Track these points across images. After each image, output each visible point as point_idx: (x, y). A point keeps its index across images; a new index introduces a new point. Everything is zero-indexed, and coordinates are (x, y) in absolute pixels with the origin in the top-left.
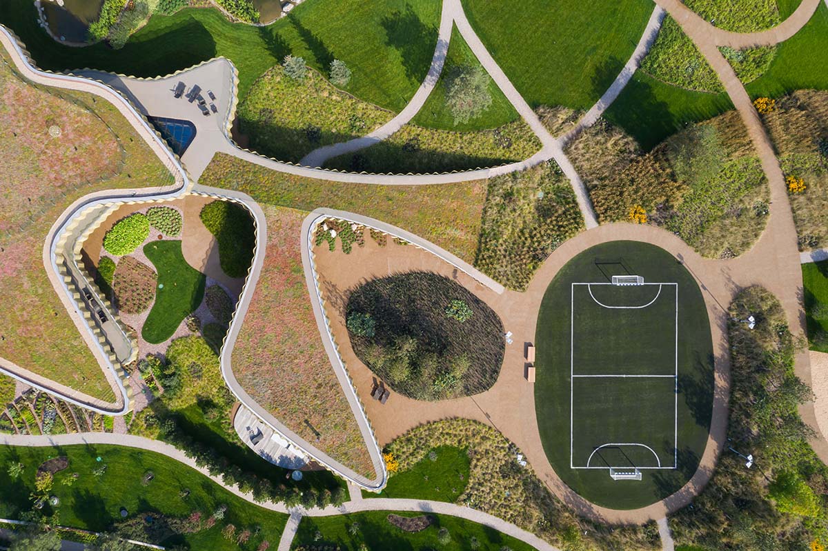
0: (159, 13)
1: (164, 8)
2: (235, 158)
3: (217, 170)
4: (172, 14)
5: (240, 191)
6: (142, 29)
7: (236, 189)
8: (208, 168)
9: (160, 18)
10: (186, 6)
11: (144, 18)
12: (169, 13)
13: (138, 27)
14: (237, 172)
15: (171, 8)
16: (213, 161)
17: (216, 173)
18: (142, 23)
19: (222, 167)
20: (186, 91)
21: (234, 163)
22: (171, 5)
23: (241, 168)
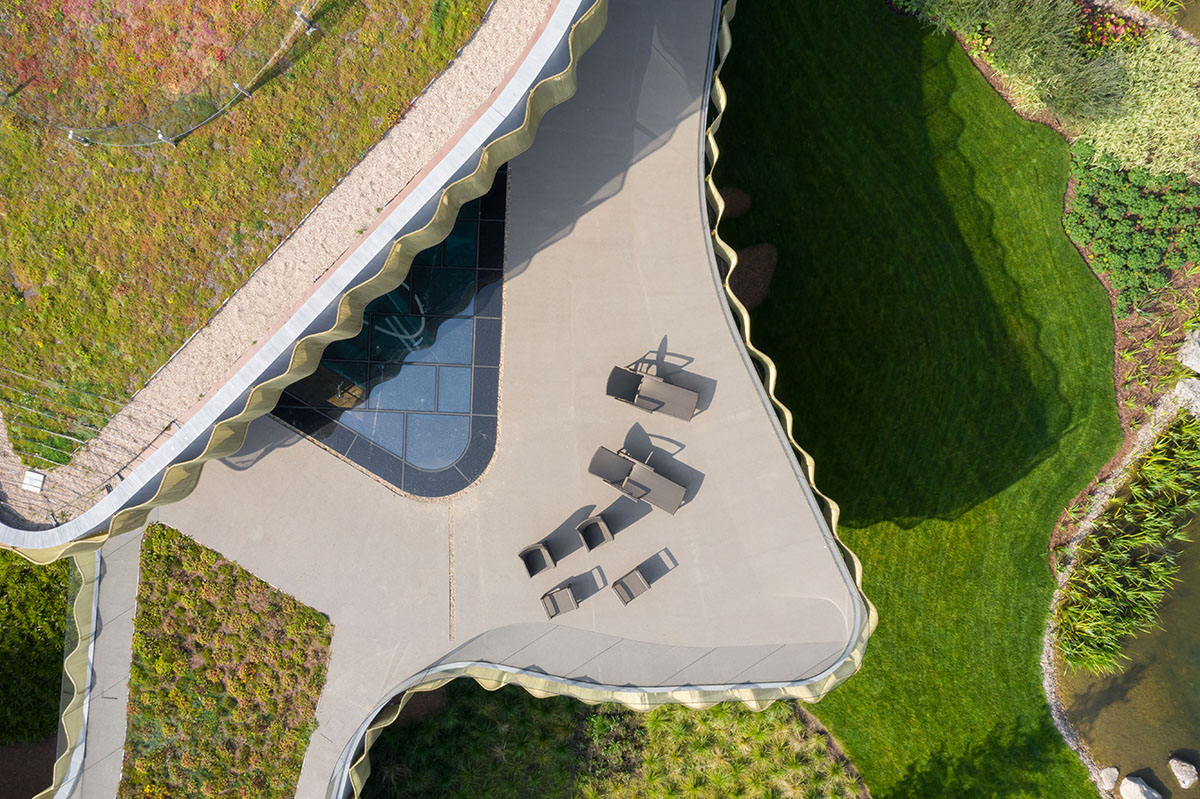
0: (1077, 174)
1: (1104, 197)
2: (303, 732)
3: (229, 627)
4: (1079, 238)
5: (129, 768)
6: (998, 96)
7: (134, 746)
8: (235, 578)
9: (1053, 179)
10: (1119, 302)
11: (1048, 100)
12: (1081, 221)
13: (1002, 75)
14: (230, 746)
15: (1105, 230)
16: (278, 604)
17: (215, 627)
18: (1024, 94)
19: (251, 657)
20: (659, 426)
21: (273, 729)
22: (1123, 228)
23: (255, 766)
